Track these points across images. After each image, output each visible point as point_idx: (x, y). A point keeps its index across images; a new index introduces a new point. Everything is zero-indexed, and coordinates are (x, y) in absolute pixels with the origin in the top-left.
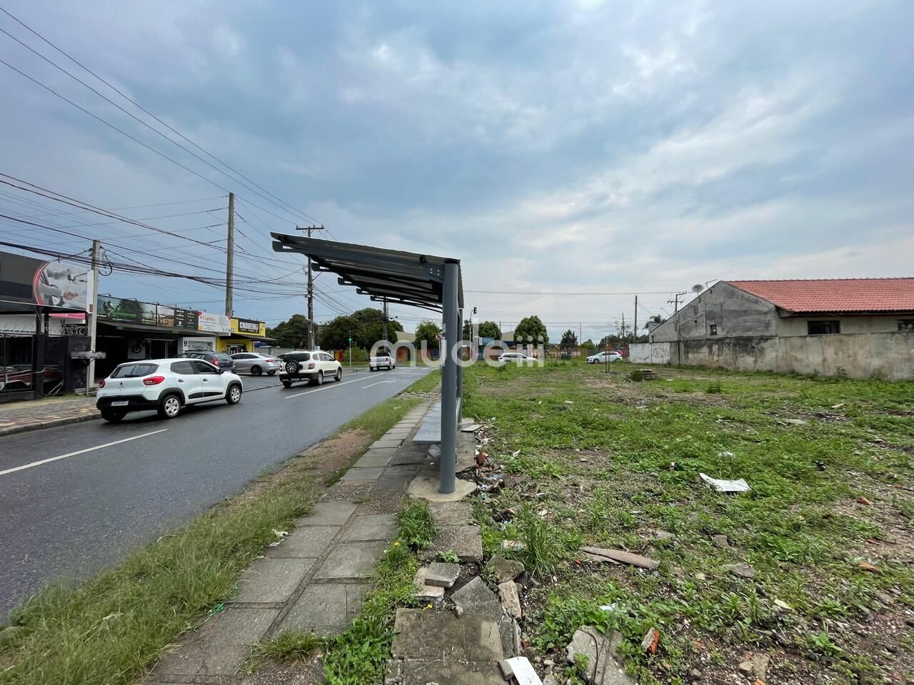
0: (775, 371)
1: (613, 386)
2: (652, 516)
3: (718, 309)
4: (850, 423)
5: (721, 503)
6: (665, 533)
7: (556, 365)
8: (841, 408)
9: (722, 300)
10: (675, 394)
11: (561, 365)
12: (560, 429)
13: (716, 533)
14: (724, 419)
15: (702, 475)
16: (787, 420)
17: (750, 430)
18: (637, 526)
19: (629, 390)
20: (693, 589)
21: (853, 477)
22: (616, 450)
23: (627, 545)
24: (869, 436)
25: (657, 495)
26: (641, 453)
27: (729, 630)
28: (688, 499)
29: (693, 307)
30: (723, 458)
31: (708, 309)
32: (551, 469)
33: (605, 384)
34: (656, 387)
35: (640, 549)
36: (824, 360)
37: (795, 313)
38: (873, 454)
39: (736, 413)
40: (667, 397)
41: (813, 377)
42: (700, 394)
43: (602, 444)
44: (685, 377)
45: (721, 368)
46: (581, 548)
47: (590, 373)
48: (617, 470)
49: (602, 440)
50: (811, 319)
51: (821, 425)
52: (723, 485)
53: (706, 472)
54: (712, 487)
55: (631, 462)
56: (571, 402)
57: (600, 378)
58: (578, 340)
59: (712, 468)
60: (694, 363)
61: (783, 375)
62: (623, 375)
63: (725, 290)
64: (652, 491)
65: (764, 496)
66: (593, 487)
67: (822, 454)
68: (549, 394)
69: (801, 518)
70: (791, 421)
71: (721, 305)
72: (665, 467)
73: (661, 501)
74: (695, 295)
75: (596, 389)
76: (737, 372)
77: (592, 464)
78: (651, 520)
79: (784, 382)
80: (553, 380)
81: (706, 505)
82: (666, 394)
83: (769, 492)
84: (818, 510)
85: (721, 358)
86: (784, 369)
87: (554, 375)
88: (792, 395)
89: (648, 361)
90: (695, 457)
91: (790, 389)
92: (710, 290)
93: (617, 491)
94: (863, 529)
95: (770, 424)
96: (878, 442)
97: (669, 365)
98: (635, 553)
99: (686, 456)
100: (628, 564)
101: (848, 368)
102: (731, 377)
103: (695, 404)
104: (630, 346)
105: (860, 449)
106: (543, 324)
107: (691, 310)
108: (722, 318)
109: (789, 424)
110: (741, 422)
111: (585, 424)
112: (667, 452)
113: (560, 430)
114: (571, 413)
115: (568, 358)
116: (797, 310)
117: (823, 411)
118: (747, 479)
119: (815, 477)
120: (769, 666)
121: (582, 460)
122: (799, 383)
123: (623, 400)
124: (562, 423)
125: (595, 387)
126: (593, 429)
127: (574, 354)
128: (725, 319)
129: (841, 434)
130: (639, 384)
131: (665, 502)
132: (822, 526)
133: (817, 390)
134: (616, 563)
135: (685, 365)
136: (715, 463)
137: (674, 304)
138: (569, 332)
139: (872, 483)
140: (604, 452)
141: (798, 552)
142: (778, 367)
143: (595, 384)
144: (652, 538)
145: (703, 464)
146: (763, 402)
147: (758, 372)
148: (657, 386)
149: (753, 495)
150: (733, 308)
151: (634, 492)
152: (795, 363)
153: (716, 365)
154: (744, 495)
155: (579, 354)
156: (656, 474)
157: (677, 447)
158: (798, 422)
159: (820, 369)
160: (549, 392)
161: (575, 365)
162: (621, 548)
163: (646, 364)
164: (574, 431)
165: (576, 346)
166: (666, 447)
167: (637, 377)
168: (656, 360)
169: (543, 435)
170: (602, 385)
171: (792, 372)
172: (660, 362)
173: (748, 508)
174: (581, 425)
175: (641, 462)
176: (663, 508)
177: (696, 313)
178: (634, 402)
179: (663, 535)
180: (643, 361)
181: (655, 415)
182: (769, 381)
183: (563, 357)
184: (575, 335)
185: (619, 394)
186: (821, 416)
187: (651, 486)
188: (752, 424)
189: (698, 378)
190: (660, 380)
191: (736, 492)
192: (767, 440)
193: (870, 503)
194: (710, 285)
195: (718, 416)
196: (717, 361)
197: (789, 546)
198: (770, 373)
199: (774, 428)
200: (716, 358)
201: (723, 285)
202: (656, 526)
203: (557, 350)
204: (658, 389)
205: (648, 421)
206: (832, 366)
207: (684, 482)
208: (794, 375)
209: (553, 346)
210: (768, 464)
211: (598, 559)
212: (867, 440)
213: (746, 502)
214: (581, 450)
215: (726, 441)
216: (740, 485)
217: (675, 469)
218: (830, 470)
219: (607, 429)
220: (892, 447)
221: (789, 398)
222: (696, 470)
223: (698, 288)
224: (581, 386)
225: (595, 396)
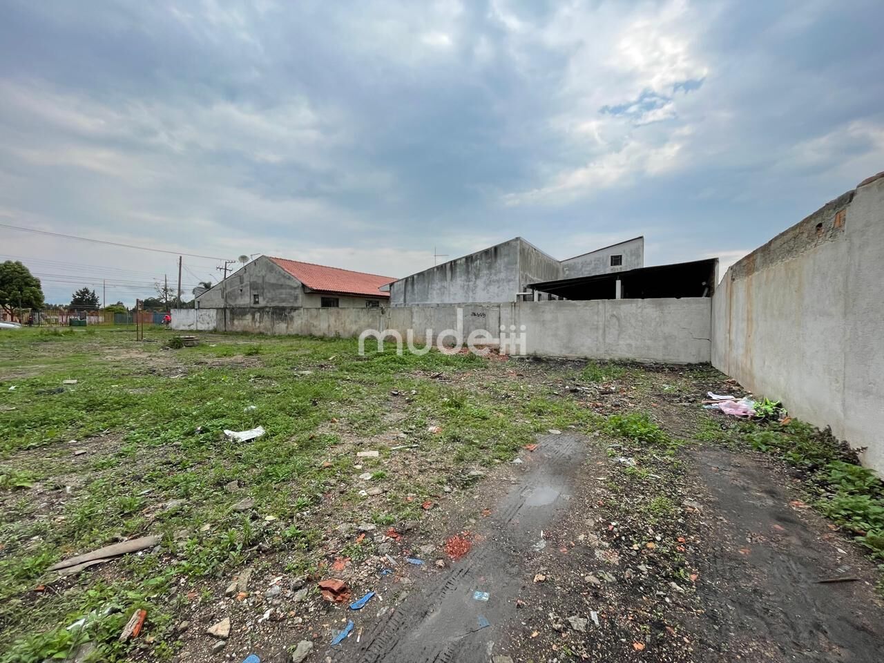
0: (300, 334)
1: (144, 356)
2: (166, 489)
3: (260, 281)
4: (336, 369)
5: (238, 452)
6: (175, 502)
7: (56, 334)
8: (334, 359)
9: (263, 273)
10: (216, 360)
11: (66, 333)
12: (44, 419)
13: (228, 482)
14: (256, 377)
15: (227, 432)
16: (301, 372)
17: (275, 384)
18: (143, 506)
19: (162, 359)
20: (195, 544)
21: (332, 405)
22: (133, 429)
23: (125, 534)
24: (345, 376)
25: (175, 465)
26: (165, 426)
27: (223, 565)
28: (209, 458)
29: (239, 276)
30: (248, 412)
31: (252, 280)
32: (15, 479)
33: (133, 354)
34: (198, 354)
35: (143, 531)
36: (329, 326)
37: (313, 290)
38: (345, 388)
39: (267, 371)
40: (207, 363)
41: (322, 338)
42: (239, 357)
43: (113, 426)
44: (228, 342)
45: (261, 333)
46: (49, 569)
47: (113, 341)
48: (128, 452)
49: (114, 421)
50: (323, 296)
51: (322, 372)
52: (244, 435)
53: (231, 427)
54: (235, 440)
55: (151, 438)
56: (75, 381)
57: (128, 347)
58: (100, 301)
59: (236, 422)
60: (239, 330)
61: (305, 337)
62: (160, 343)
63: (267, 264)
64: (170, 463)
65: (274, 435)
66: (89, 482)
67: (317, 394)
68: (32, 375)
69: (296, 444)
70: (303, 372)
71: (263, 277)
72: (191, 433)
73: (180, 470)
74: (241, 265)
75: (119, 361)
76: (274, 336)
77: (93, 454)
78: (164, 493)
79: (305, 343)
80: (47, 354)
81: (225, 459)
82: (206, 360)
83: (278, 431)
84: (306, 435)
85: (262, 325)
86: (306, 333)
87: (50, 347)
88: (307, 352)
89: (193, 327)
90: (223, 416)
91: (307, 346)
92: (255, 262)
93: (125, 475)
94: (330, 440)
95: (289, 377)
96: (348, 380)
97: (215, 331)
98: (136, 538)
99: (215, 417)
100: (121, 555)
101: (341, 331)
102: (268, 341)
103: (234, 367)
104: (172, 311)
105: (339, 386)
106: (34, 276)
107: (238, 279)
108: (263, 289)
109: (302, 375)
110: (268, 378)
111: (91, 407)
112: (195, 418)
113: (44, 421)
114: (70, 396)
115: (82, 324)
116: (315, 288)
117: (323, 362)
118: (264, 425)
119: (310, 411)
120: (251, 575)
121: (77, 453)
122: (314, 343)
123: (154, 371)
124: (50, 412)
125: (118, 358)
126: (104, 410)
127: (91, 319)
128: (265, 291)
129: (331, 378)
130: (178, 351)
131: (184, 469)
132: (308, 446)
133: (322, 348)
134: (106, 561)
135: (231, 331)
136: (240, 418)
137: (223, 271)
138: (86, 291)
139: (340, 407)
140: (114, 436)
141: (288, 472)
142: (302, 331)
143: (118, 354)
144: (158, 513)
145: (229, 421)
146: (288, 359)
147: (289, 336)
148: (198, 352)
149: (266, 437)
150: (273, 281)
151: (149, 470)
152: (312, 328)
153: (258, 331)
154: (259, 439)
155: (101, 319)
156: (179, 443)
157: (207, 411)
158: (307, 372)
159: (326, 332)
160: (34, 372)
161: (91, 333)
162: (116, 540)
163: (191, 331)
164: (70, 417)
165: (97, 310)
166: (194, 413)
167: (177, 344)
168: (201, 327)
169: (8, 434)
170: (128, 356)
171: (311, 335)
172: (206, 329)
173: (260, 450)
174: (83, 409)
175: (162, 435)
176: (180, 476)
177: (241, 283)
178: (170, 371)
179: (172, 504)
180: (186, 328)
181: (190, 382)
182: (295, 342)
183: (72, 323)
184: (96, 296)
185: (151, 364)
186: (322, 366)
187: (171, 457)
188: (276, 379)
189: (241, 342)
190: (203, 345)
191: (253, 439)
192: (285, 390)
193: (337, 421)
194: (255, 258)
195: (251, 375)
196: (259, 327)
197: (282, 471)
198: (297, 336)
199: (291, 380)
200: (257, 324)
201: (265, 260)
202: (167, 498)
203: (62, 314)
204: (199, 356)
205: (181, 389)
206: (333, 330)
207: (208, 443)
208: (312, 337)
209: (56, 309)
210: (282, 409)
211: (78, 568)
212: (343, 379)
213: (259, 445)
214: (78, 440)
215: (252, 397)
216: (258, 432)
217: (202, 432)
218: (320, 403)
219: (124, 407)
220: (354, 381)
221: (305, 355)
222: (222, 429)
223: (244, 258)
224: (97, 359)
225: (116, 369)
